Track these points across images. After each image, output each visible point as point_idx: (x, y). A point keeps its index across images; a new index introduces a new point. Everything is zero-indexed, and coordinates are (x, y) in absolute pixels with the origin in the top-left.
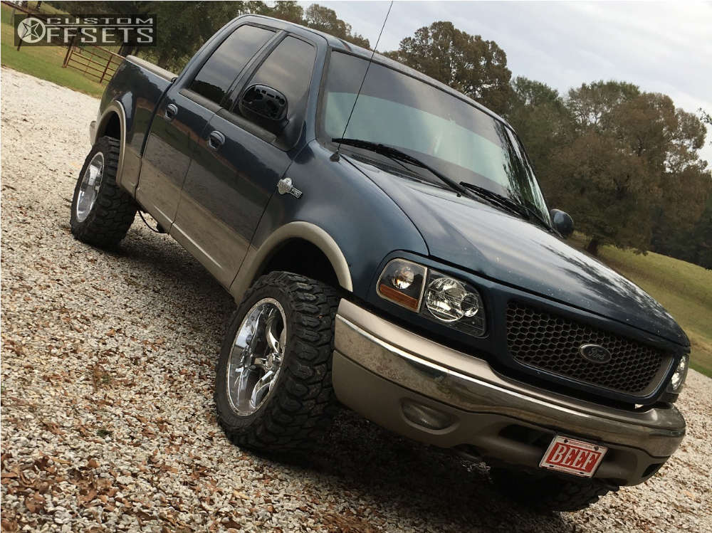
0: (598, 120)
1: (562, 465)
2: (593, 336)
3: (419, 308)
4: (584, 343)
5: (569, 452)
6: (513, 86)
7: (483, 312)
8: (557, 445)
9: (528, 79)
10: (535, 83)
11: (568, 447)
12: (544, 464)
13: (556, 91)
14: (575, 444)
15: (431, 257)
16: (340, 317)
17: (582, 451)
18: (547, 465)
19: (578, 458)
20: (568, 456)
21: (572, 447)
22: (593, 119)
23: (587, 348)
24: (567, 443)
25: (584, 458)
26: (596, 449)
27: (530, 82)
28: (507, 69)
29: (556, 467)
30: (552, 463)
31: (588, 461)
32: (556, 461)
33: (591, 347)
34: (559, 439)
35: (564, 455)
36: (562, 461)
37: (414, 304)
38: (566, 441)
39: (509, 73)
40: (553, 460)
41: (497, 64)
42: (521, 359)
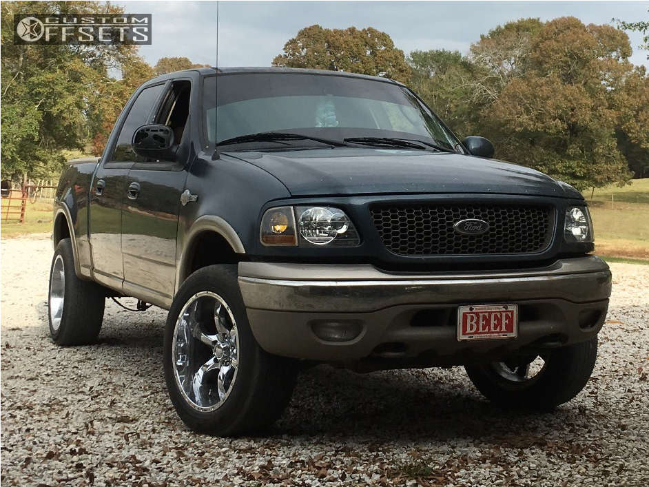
0: (514, 66)
1: (481, 333)
2: (462, 213)
3: (297, 242)
4: (456, 221)
5: (481, 319)
6: (410, 64)
7: (352, 225)
8: (465, 315)
9: (423, 51)
10: (431, 52)
11: (477, 314)
12: (461, 337)
13: (457, 52)
14: (482, 309)
15: (293, 197)
16: (241, 278)
17: (493, 314)
18: (466, 338)
19: (493, 322)
20: (481, 323)
21: (482, 313)
22: (507, 67)
23: (460, 224)
24: (474, 311)
25: (499, 321)
26: (506, 308)
27: (426, 54)
28: (396, 49)
29: (476, 337)
30: (469, 334)
31: (504, 322)
32: (471, 331)
33: (465, 222)
34: (463, 310)
35: (477, 323)
36: (478, 329)
37: (292, 240)
38: (471, 309)
39: (401, 53)
40: (468, 331)
41: (383, 48)
42: (405, 253)
